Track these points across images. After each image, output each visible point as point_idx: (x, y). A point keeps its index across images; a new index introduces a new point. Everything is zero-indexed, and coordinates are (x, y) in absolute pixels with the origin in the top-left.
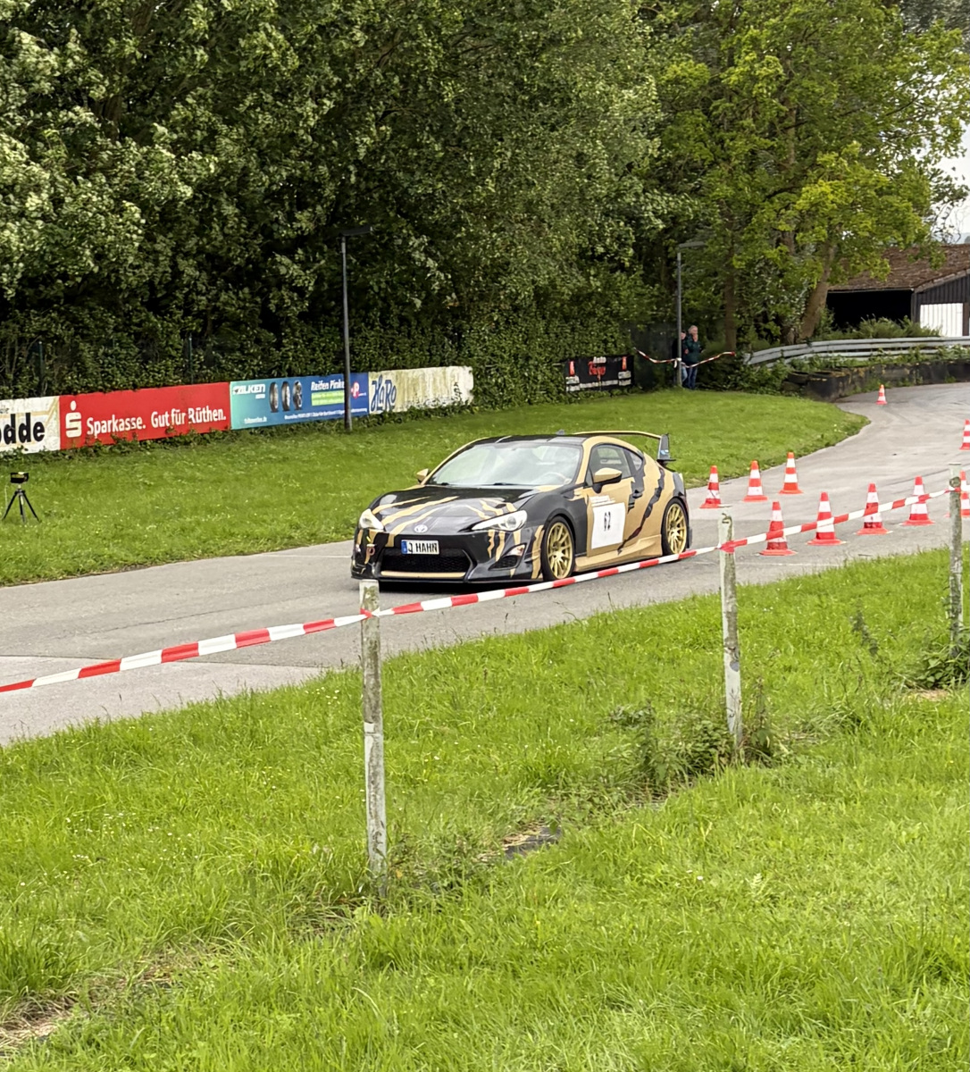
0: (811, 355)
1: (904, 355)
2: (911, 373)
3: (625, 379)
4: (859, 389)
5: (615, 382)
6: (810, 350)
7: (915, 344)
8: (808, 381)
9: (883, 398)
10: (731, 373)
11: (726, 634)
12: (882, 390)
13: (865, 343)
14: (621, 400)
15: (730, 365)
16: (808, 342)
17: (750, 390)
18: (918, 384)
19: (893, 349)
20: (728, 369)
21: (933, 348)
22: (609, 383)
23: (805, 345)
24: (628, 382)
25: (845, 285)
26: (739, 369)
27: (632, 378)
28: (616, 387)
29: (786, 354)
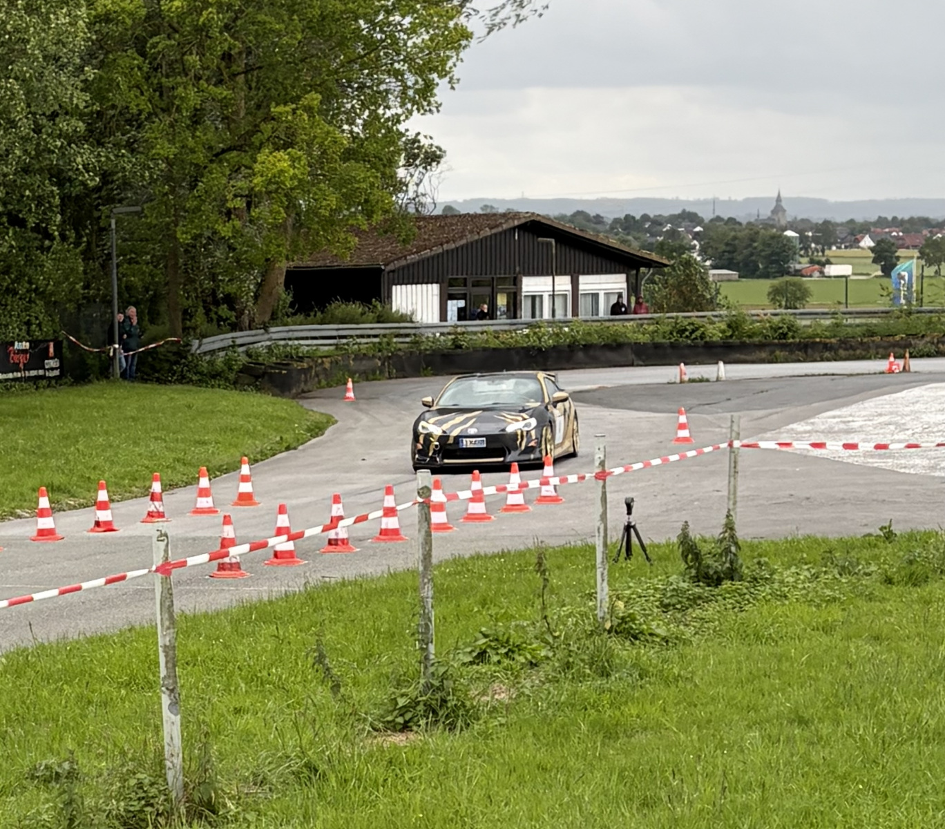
0: (268, 343)
1: (374, 344)
2: (383, 364)
3: (52, 369)
4: (324, 382)
5: (41, 372)
6: (266, 336)
7: (387, 331)
8: (264, 373)
9: (351, 394)
10: (177, 363)
11: (163, 672)
12: (350, 385)
13: (330, 329)
14: (48, 392)
15: (175, 354)
16: (266, 328)
17: (199, 383)
18: (390, 378)
19: (362, 336)
20: (173, 358)
21: (407, 335)
22: (33, 373)
23: (262, 331)
24: (57, 373)
25: (307, 262)
26: (186, 358)
27: (61, 367)
28: (43, 377)
29: (239, 341)
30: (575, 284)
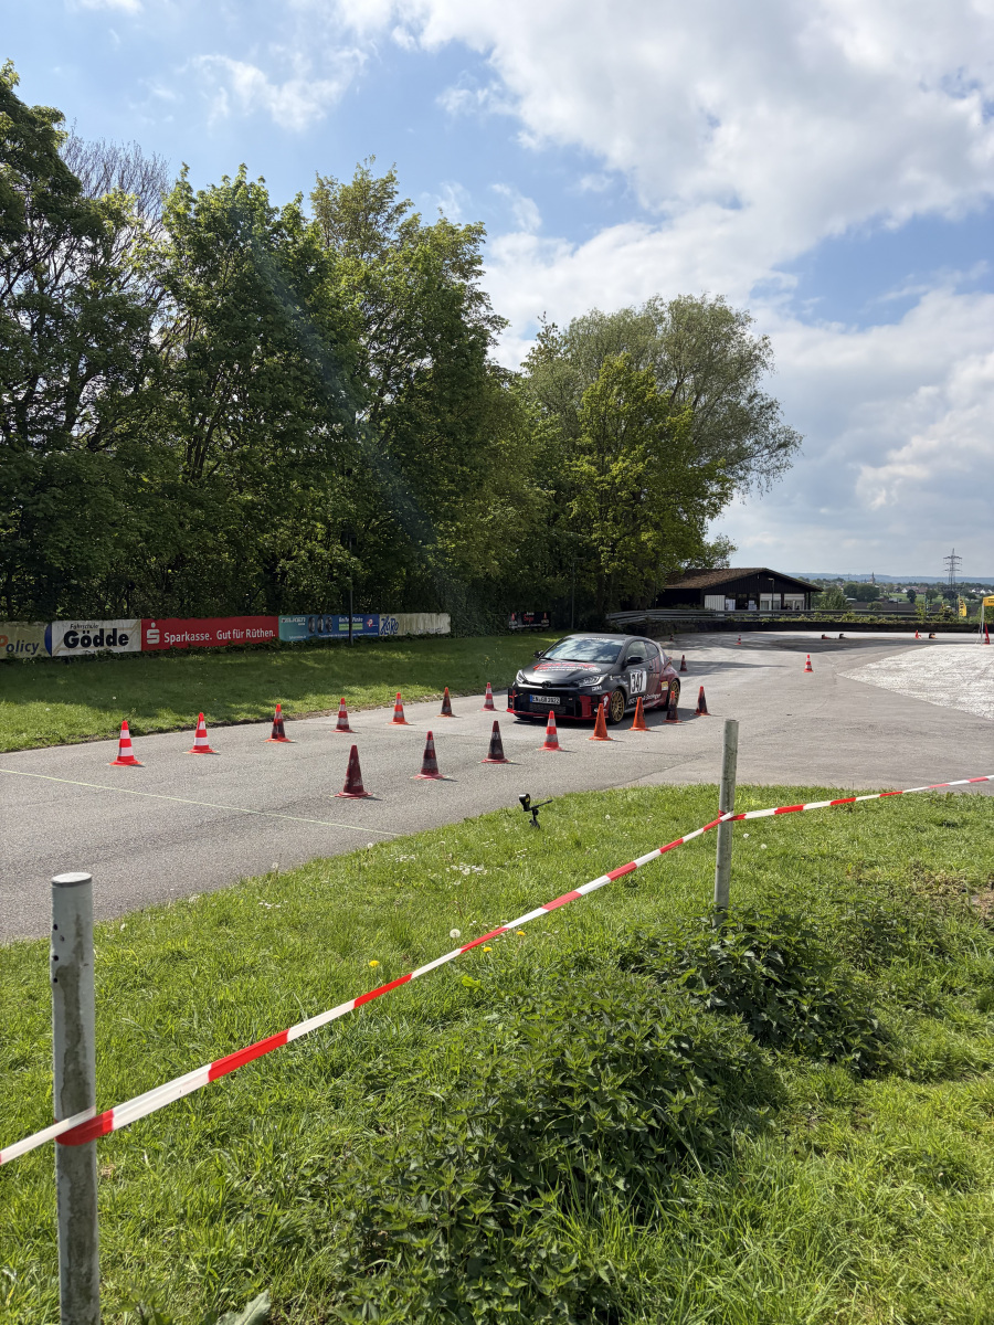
30: (783, 597)
